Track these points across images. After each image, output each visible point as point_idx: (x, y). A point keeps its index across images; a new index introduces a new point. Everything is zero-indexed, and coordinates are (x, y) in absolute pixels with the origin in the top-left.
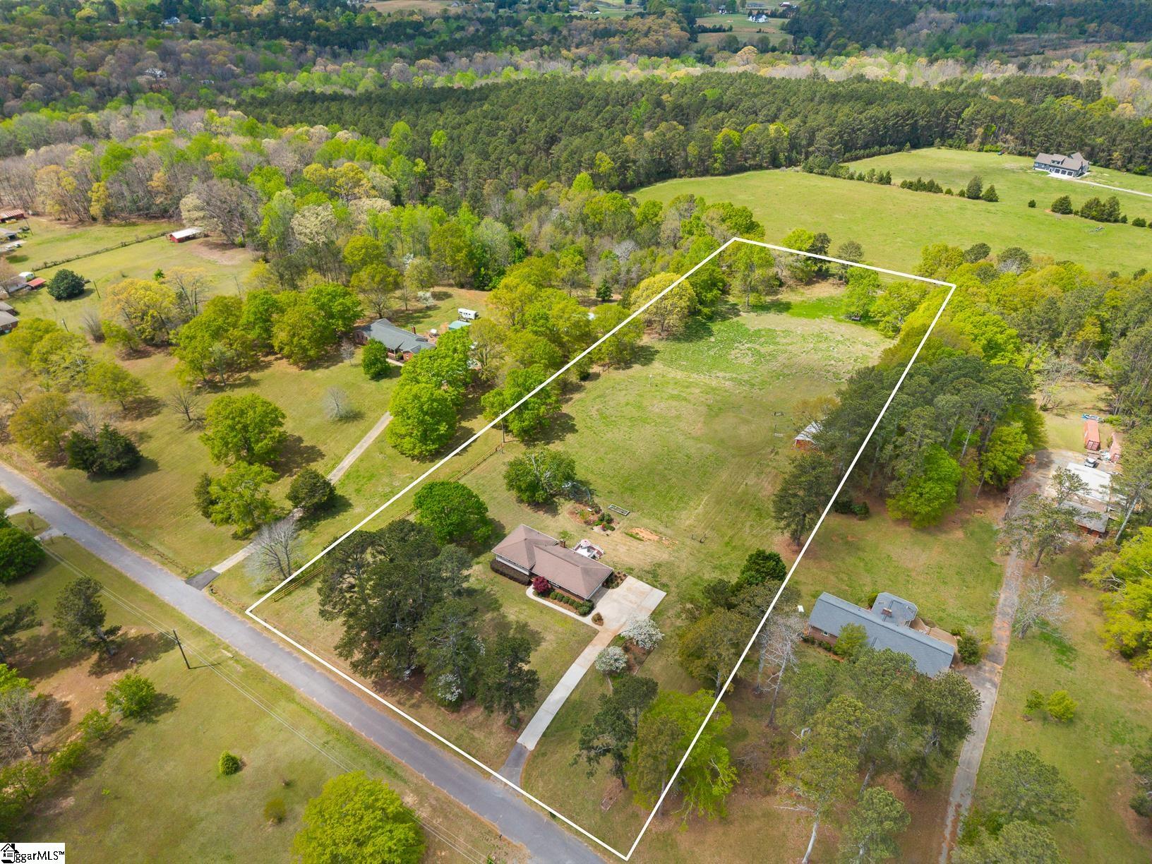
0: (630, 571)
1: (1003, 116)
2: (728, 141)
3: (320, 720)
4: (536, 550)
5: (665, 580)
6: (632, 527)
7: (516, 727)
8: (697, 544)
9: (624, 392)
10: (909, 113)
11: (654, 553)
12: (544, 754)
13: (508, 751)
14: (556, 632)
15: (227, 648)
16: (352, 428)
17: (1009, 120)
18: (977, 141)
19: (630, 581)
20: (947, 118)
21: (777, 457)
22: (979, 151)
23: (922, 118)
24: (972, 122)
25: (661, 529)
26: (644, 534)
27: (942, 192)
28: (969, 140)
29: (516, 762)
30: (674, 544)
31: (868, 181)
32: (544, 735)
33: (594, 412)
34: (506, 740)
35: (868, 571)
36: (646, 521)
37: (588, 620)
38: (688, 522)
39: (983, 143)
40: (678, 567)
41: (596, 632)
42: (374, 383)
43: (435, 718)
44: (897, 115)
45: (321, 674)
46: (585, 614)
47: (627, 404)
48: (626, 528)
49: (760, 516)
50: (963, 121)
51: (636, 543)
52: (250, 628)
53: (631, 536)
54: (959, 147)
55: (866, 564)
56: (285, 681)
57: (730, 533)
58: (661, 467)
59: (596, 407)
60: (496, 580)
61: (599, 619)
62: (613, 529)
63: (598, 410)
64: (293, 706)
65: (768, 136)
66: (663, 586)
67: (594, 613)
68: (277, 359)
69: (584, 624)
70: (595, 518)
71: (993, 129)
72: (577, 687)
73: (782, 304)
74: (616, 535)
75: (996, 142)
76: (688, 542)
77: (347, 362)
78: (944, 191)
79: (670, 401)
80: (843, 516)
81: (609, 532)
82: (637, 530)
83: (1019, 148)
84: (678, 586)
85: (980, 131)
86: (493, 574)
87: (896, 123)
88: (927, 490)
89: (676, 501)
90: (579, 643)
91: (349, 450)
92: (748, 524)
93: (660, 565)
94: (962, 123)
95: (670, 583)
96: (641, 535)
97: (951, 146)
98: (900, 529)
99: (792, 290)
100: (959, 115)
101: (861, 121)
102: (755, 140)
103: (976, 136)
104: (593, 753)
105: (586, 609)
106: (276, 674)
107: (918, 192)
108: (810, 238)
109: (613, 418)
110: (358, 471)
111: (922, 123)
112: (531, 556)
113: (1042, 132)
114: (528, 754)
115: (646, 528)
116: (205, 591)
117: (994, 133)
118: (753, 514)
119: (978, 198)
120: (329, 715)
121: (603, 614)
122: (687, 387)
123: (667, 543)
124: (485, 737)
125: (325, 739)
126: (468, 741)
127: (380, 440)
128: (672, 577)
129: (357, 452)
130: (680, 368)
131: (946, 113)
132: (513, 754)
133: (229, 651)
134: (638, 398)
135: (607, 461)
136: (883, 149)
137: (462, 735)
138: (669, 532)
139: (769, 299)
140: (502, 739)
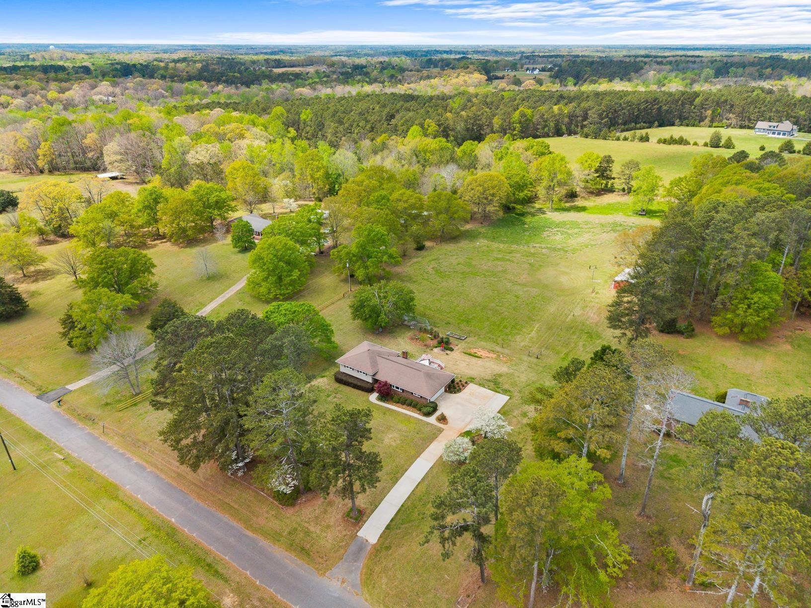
0: (472, 380)
1: (726, 101)
2: (523, 115)
3: (141, 516)
4: (379, 359)
5: (506, 387)
6: (470, 348)
7: (356, 519)
8: (535, 360)
9: (455, 257)
10: (655, 101)
11: (493, 366)
12: (388, 548)
13: (347, 545)
14: (400, 430)
15: (60, 451)
16: (217, 285)
17: (730, 104)
18: (707, 121)
19: (471, 388)
20: (683, 104)
21: (598, 296)
22: (710, 127)
23: (665, 104)
24: (702, 107)
25: (498, 349)
26: (481, 353)
27: (690, 144)
28: (702, 119)
29: (356, 556)
30: (512, 360)
31: (631, 141)
32: (388, 527)
33: (430, 269)
34: (344, 533)
35: (708, 377)
36: (483, 343)
37: (432, 420)
38: (523, 344)
39: (712, 121)
40: (519, 377)
41: (441, 431)
42: (241, 256)
43: (267, 512)
44: (647, 102)
45: (151, 472)
46: (428, 414)
47: (459, 264)
48: (464, 349)
49: (591, 337)
50: (695, 106)
51: (474, 360)
52: (89, 433)
53: (470, 354)
54: (694, 125)
55: (703, 372)
56: (111, 480)
57: (565, 351)
58: (493, 305)
59: (431, 266)
60: (340, 389)
61: (443, 419)
62: (452, 350)
63: (433, 268)
64: (116, 504)
65: (553, 112)
66: (505, 392)
67: (438, 414)
68: (161, 243)
69: (428, 423)
70: (435, 342)
71: (719, 111)
72: (423, 479)
73: (578, 207)
74: (456, 355)
75: (721, 121)
76: (525, 358)
77: (220, 243)
78: (692, 143)
79: (496, 262)
80: (669, 336)
81: (448, 352)
82: (475, 350)
83: (739, 123)
84: (520, 392)
85: (709, 112)
86: (337, 385)
87: (647, 107)
88: (756, 299)
89: (509, 329)
90: (423, 440)
91: (212, 299)
92: (581, 344)
93: (500, 375)
94: (694, 108)
95: (512, 389)
96: (479, 354)
97: (687, 125)
98: (728, 344)
99: (586, 199)
100: (691, 103)
101: (621, 105)
102: (543, 115)
103: (706, 117)
104: (447, 534)
105: (429, 409)
106: (105, 473)
107: (672, 145)
108: (598, 157)
109: (447, 273)
110: (218, 313)
111: (665, 108)
112: (374, 363)
113: (757, 110)
114: (369, 548)
115: (483, 349)
116: (54, 404)
117: (719, 114)
118: (585, 336)
119: (718, 147)
120: (151, 511)
121: (446, 414)
122: (510, 253)
123: (505, 359)
124: (322, 530)
125: (142, 536)
126: (302, 535)
127: (241, 292)
128: (514, 384)
129: (220, 300)
130: (502, 242)
131: (682, 102)
132: (353, 548)
133: (61, 454)
134: (468, 260)
135: (443, 302)
136: (638, 126)
137: (296, 529)
138: (506, 351)
139: (568, 205)
140: (340, 532)
